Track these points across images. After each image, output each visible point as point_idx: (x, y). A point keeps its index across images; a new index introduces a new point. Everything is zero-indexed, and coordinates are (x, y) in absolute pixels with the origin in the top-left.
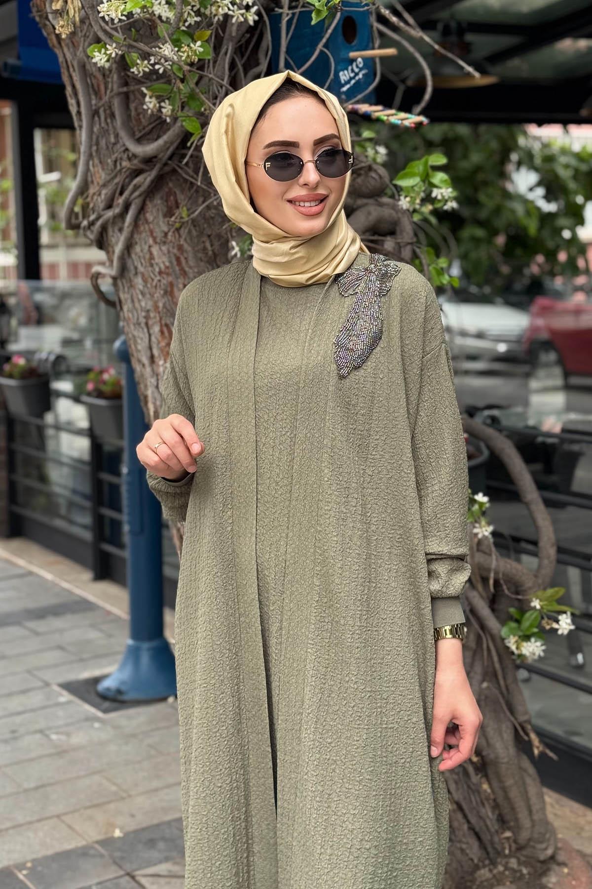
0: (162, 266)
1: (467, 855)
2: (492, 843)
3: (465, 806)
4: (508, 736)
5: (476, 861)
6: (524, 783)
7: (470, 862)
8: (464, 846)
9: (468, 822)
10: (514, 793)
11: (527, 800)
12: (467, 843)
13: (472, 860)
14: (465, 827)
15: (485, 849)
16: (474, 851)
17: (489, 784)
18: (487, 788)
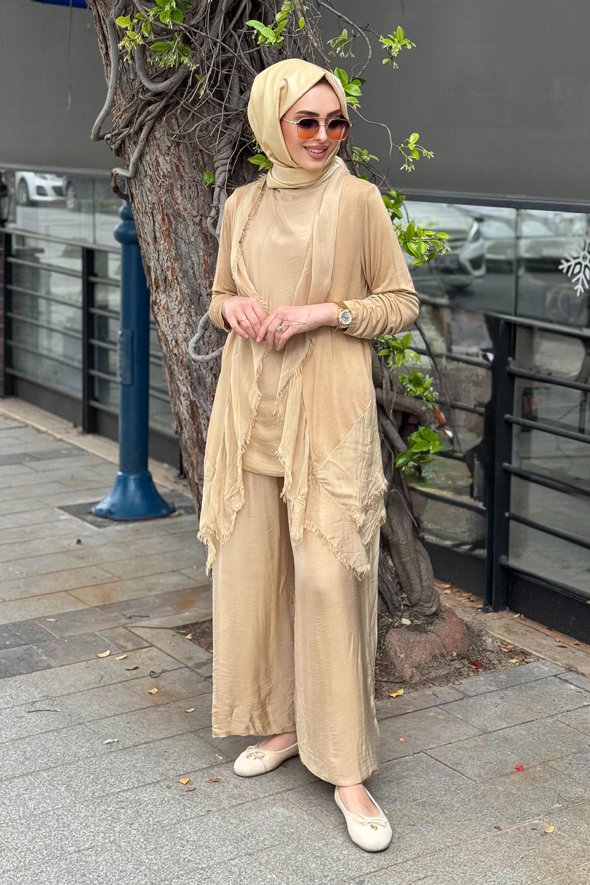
0: (165, 171)
2: (392, 600)
4: (408, 526)
6: (418, 560)
10: (410, 567)
11: (419, 572)
15: (387, 604)
17: (393, 560)
18: (390, 563)
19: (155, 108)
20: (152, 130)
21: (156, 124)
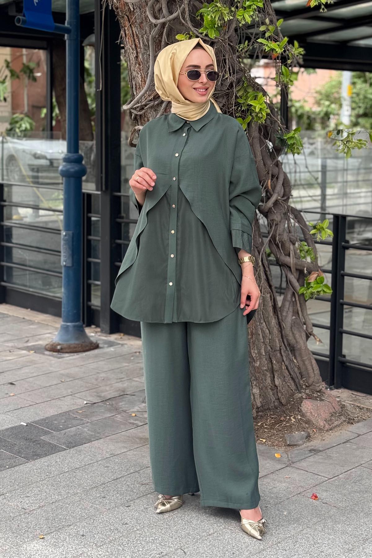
1: (290, 388)
2: (299, 382)
3: (289, 368)
4: (304, 337)
5: (294, 391)
6: (310, 358)
7: (291, 391)
8: (289, 384)
9: (290, 374)
10: (307, 363)
11: (312, 365)
14: (289, 376)
15: (297, 385)
16: (293, 387)
17: (296, 359)
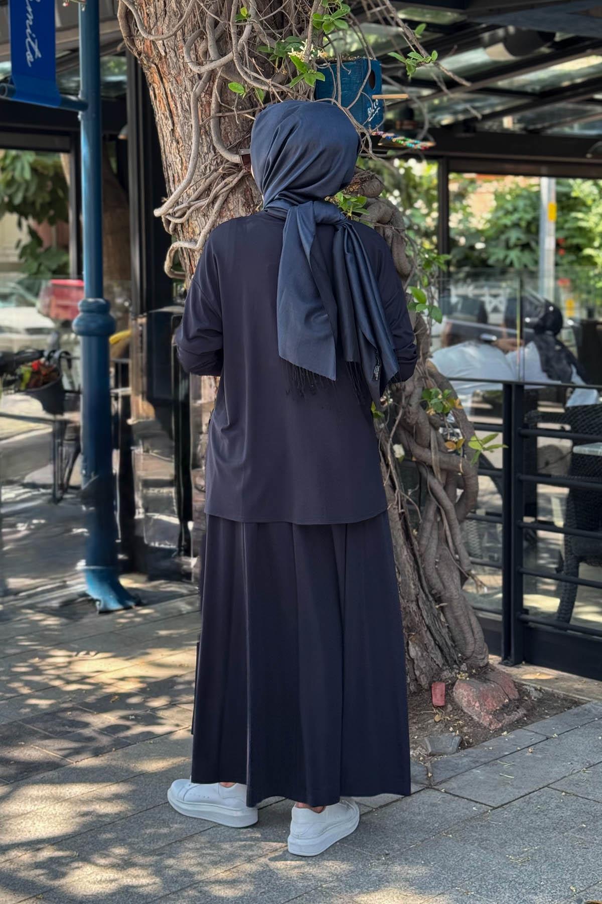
1: (435, 662)
3: (433, 629)
4: (457, 580)
5: (441, 666)
6: (468, 614)
7: (437, 667)
8: (433, 656)
10: (462, 620)
11: (471, 625)
12: (433, 654)
13: (438, 665)
14: (433, 643)
15: (446, 657)
16: (440, 660)
17: (444, 616)
18: (443, 619)
19: (233, 180)
20: (226, 201)
21: (230, 196)
